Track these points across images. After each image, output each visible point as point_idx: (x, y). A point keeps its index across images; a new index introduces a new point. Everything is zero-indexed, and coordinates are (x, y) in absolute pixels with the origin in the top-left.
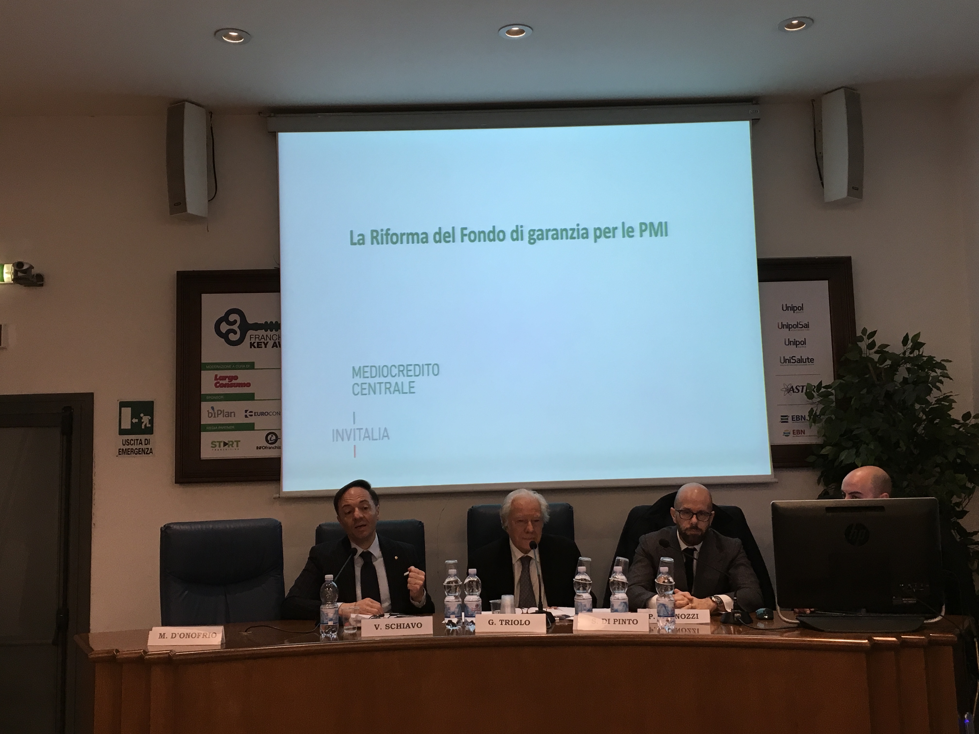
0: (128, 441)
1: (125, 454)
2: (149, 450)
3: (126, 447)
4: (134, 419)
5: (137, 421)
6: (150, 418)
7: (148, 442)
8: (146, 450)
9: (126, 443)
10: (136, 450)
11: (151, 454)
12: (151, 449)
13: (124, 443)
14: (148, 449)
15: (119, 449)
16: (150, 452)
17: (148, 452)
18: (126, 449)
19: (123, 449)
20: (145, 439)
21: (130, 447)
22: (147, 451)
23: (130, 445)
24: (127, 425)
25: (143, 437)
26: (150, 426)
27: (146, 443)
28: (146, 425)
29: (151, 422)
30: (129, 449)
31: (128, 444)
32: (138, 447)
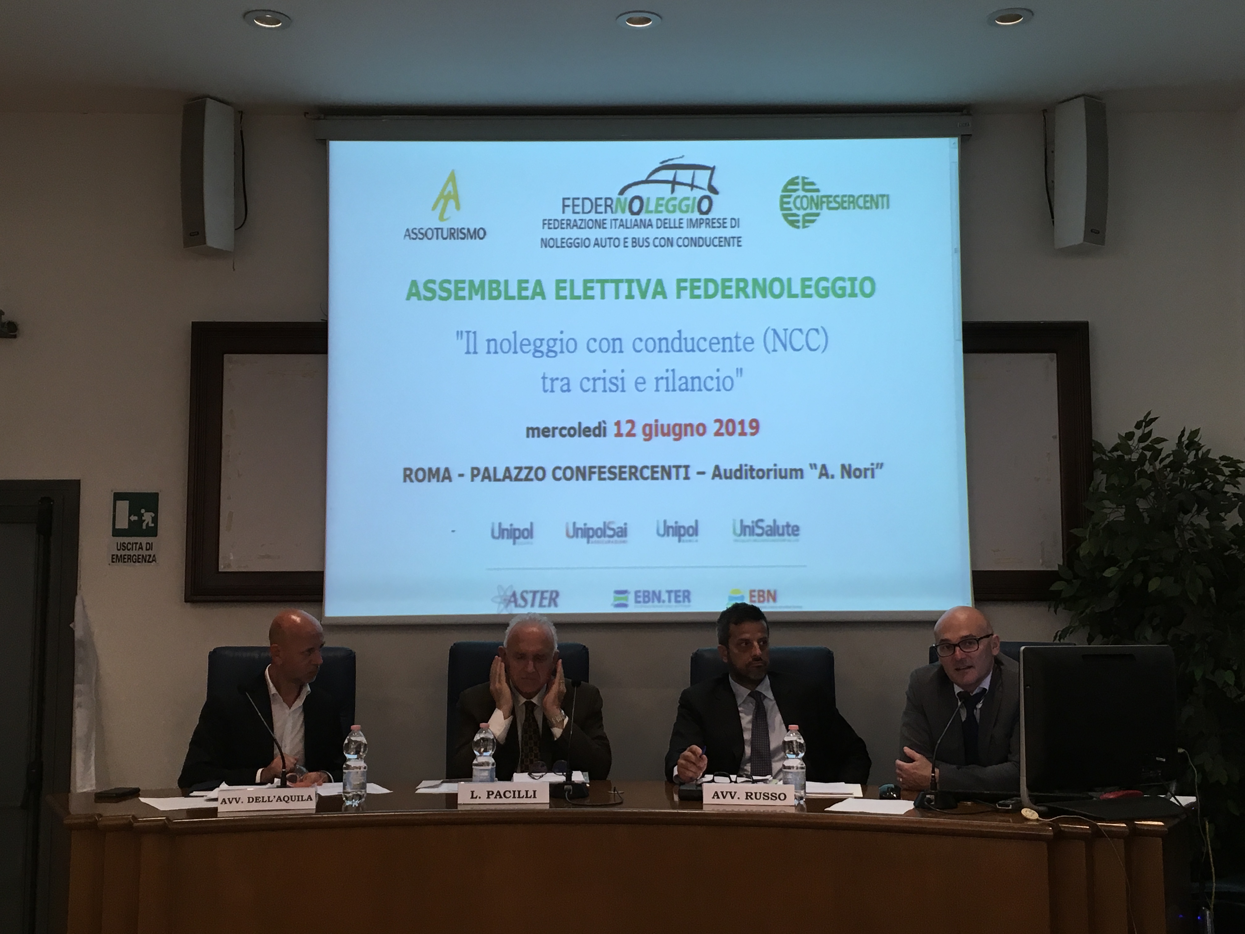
0: (124, 544)
1: (120, 561)
2: (152, 557)
3: (122, 553)
4: (132, 516)
5: (136, 518)
6: (153, 515)
7: (150, 546)
9: (122, 547)
10: (134, 557)
11: (154, 562)
12: (154, 556)
13: (118, 547)
15: (113, 555)
16: (153, 560)
18: (121, 556)
19: (117, 556)
20: (147, 543)
21: (126, 552)
22: (149, 558)
24: (123, 524)
25: (143, 540)
26: (153, 525)
27: (148, 548)
28: (149, 524)
29: (155, 520)
30: (126, 555)
31: (124, 548)
32: (137, 553)
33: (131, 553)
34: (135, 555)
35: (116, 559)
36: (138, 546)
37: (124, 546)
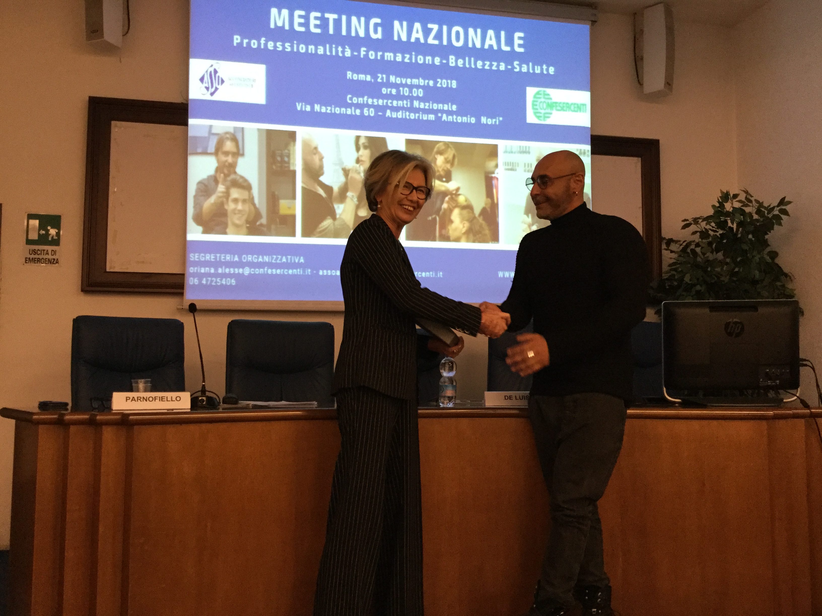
0: (35, 251)
1: (32, 262)
2: (56, 260)
3: (32, 256)
4: (42, 230)
5: (44, 232)
6: (57, 231)
7: (54, 252)
8: (53, 260)
9: (33, 252)
10: (43, 260)
11: (57, 264)
12: (57, 259)
13: (31, 253)
14: (54, 259)
15: (26, 258)
16: (56, 263)
17: (55, 262)
18: (32, 258)
19: (29, 258)
20: (52, 250)
21: (36, 256)
22: (53, 262)
23: (36, 254)
24: (34, 236)
25: (49, 248)
26: (56, 238)
27: (53, 254)
28: (53, 237)
29: (58, 234)
30: (36, 258)
31: (35, 253)
32: (45, 257)
33: (41, 257)
34: (43, 259)
35: (28, 260)
36: (45, 252)
37: (35, 252)
